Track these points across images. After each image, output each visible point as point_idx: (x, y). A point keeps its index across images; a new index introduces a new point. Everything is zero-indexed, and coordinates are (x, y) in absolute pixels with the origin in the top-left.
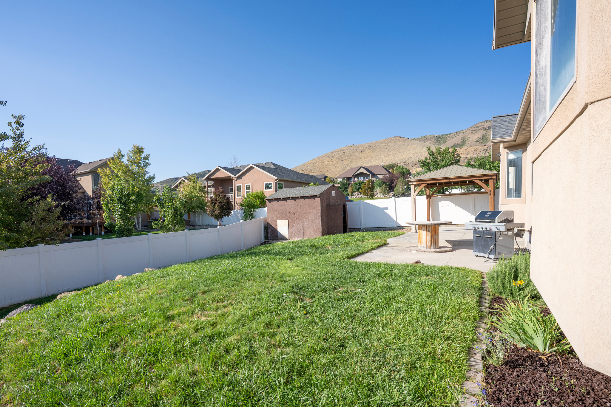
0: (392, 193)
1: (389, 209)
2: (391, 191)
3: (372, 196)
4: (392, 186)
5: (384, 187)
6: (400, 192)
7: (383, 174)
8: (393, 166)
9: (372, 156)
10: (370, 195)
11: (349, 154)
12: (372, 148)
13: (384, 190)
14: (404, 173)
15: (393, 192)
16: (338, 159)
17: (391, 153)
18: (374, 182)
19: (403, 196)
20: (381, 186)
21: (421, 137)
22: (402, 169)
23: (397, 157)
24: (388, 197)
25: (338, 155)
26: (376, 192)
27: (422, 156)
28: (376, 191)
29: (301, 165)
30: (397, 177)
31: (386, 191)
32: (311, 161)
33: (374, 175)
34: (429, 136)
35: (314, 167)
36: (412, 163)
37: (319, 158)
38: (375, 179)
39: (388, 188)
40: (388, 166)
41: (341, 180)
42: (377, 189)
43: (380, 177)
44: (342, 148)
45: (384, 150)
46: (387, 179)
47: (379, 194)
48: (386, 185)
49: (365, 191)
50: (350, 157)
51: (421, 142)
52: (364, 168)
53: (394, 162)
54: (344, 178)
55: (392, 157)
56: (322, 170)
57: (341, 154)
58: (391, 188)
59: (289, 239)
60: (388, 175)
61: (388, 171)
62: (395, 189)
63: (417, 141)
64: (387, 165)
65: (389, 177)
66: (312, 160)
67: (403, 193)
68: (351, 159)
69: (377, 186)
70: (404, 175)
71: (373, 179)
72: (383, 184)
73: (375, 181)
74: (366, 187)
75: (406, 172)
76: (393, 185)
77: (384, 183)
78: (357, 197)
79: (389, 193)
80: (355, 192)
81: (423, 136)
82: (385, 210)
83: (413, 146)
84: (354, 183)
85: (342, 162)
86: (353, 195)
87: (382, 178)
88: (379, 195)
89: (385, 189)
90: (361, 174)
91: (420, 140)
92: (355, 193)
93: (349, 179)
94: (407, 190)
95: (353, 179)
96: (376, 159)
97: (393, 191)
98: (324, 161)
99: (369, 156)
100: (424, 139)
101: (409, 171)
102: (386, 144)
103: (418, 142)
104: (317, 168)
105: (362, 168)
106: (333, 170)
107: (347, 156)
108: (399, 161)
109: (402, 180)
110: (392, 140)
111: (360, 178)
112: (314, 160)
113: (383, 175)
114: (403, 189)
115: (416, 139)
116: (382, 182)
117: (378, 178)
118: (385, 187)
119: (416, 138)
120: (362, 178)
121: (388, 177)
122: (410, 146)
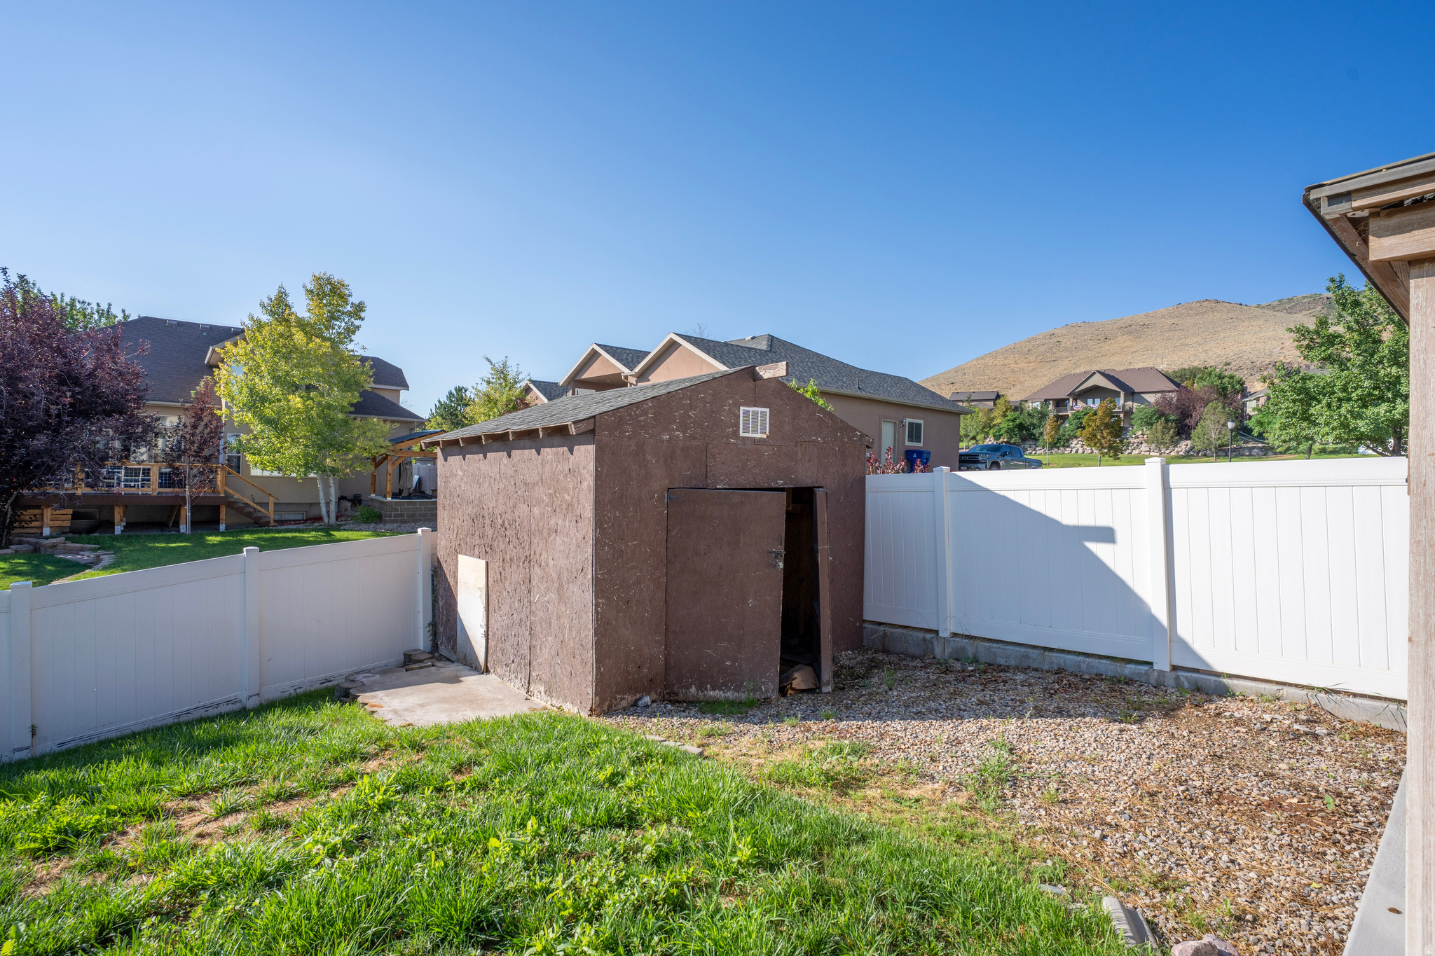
0: (1184, 446)
1: (1119, 536)
2: (1181, 439)
3: (1116, 451)
4: (1186, 425)
5: (1159, 427)
6: (1210, 443)
7: (1159, 392)
8: (1193, 374)
9: (1133, 350)
10: (1110, 447)
11: (1072, 344)
12: (1133, 330)
13: (1159, 435)
14: (1225, 389)
15: (1189, 442)
16: (1041, 357)
17: (1188, 341)
18: (1133, 413)
19: (1219, 453)
20: (1152, 424)
21: (1279, 301)
22: (1221, 377)
23: (1206, 352)
24: (1172, 454)
25: (1043, 348)
26: (1136, 441)
27: (1282, 348)
28: (1137, 437)
29: (949, 372)
30: (1202, 399)
31: (1167, 438)
32: (975, 362)
33: (1131, 394)
34: (1304, 298)
35: (981, 375)
36: (1250, 365)
37: (995, 355)
38: (1135, 404)
39: (1172, 431)
40: (1179, 374)
41: (1037, 405)
42: (1137, 433)
43: (1151, 398)
44: (1055, 331)
45: (1167, 335)
46: (1170, 404)
47: (1144, 444)
48: (1167, 421)
49: (1095, 436)
50: (1075, 353)
51: (1278, 314)
52: (1103, 374)
53: (1196, 364)
54: (1046, 400)
55: (1191, 353)
56: (1000, 383)
57: (1051, 346)
58: (1183, 431)
59: (487, 671)
60: (1173, 395)
61: (1177, 385)
62: (1194, 433)
63: (1265, 311)
64: (1174, 372)
65: (1178, 400)
66: (978, 359)
67: (1220, 446)
68: (1076, 358)
69: (1139, 422)
70: (1225, 396)
71: (1129, 404)
72: (1159, 418)
73: (1134, 410)
74: (1098, 423)
75: (1233, 387)
76: (1189, 421)
77: (1162, 414)
78: (1080, 451)
79: (1175, 444)
80: (1076, 438)
81: (1285, 297)
82: (1091, 546)
83: (1254, 323)
84: (1073, 415)
85: (1053, 363)
86: (1068, 446)
87: (1157, 403)
88: (1144, 447)
89: (1163, 433)
90: (1095, 391)
91: (1277, 309)
92: (1075, 442)
93: (1060, 403)
94: (1236, 436)
95: (1071, 403)
96: (1145, 357)
97: (1188, 438)
98: (1006, 362)
99: (1126, 350)
100: (1287, 306)
101: (1241, 383)
102: (1174, 321)
103: (1271, 313)
104: (987, 378)
105: (1097, 374)
106: (1027, 384)
107: (1066, 350)
108: (1210, 361)
109: (1220, 409)
110: (1191, 308)
111: (1090, 401)
112: (982, 358)
113: (1160, 395)
114: (1220, 433)
115: (1263, 308)
116: (1156, 412)
117: (1143, 401)
118: (1164, 428)
119: (1264, 304)
120: (1098, 401)
121: (1175, 400)
122: (1246, 324)
